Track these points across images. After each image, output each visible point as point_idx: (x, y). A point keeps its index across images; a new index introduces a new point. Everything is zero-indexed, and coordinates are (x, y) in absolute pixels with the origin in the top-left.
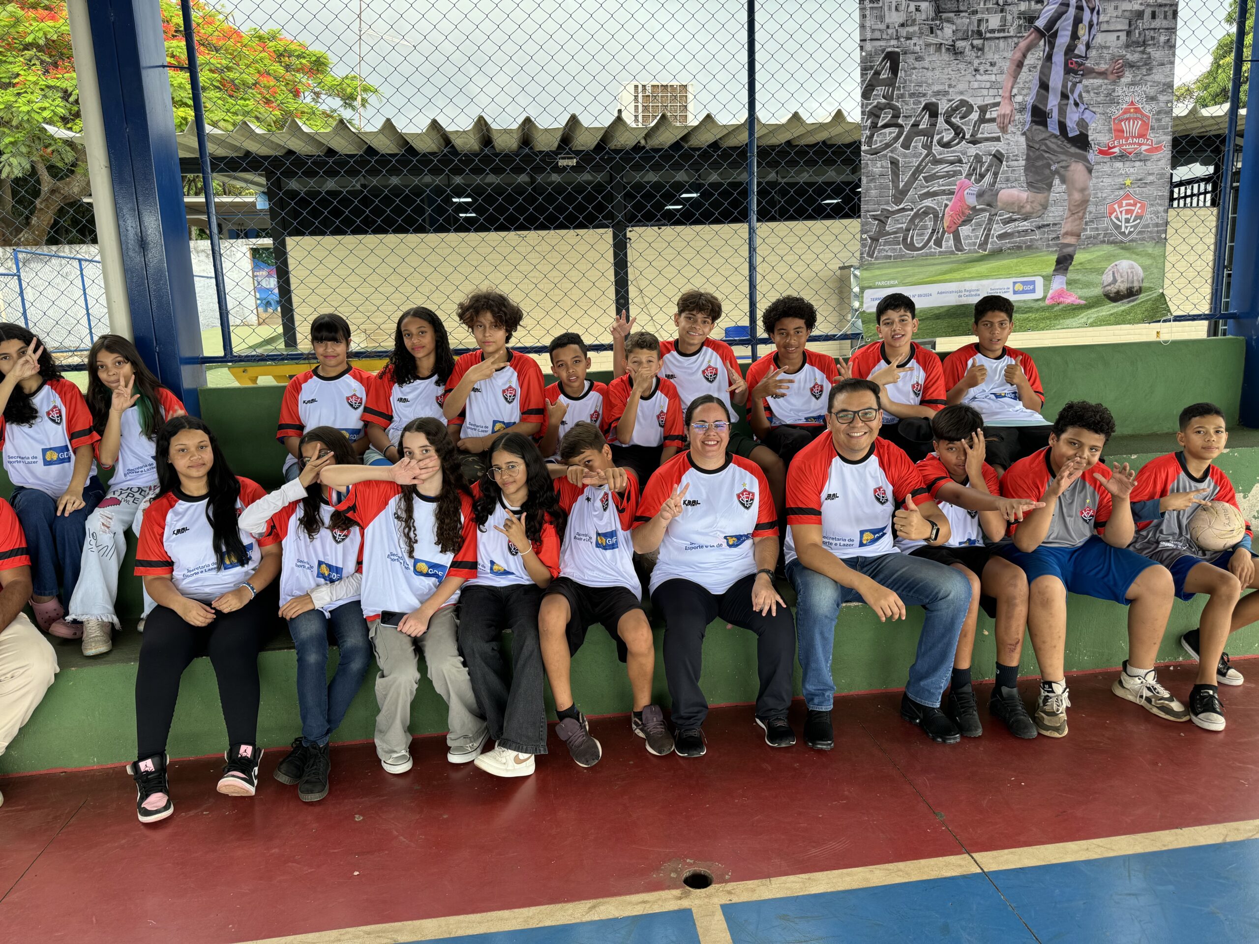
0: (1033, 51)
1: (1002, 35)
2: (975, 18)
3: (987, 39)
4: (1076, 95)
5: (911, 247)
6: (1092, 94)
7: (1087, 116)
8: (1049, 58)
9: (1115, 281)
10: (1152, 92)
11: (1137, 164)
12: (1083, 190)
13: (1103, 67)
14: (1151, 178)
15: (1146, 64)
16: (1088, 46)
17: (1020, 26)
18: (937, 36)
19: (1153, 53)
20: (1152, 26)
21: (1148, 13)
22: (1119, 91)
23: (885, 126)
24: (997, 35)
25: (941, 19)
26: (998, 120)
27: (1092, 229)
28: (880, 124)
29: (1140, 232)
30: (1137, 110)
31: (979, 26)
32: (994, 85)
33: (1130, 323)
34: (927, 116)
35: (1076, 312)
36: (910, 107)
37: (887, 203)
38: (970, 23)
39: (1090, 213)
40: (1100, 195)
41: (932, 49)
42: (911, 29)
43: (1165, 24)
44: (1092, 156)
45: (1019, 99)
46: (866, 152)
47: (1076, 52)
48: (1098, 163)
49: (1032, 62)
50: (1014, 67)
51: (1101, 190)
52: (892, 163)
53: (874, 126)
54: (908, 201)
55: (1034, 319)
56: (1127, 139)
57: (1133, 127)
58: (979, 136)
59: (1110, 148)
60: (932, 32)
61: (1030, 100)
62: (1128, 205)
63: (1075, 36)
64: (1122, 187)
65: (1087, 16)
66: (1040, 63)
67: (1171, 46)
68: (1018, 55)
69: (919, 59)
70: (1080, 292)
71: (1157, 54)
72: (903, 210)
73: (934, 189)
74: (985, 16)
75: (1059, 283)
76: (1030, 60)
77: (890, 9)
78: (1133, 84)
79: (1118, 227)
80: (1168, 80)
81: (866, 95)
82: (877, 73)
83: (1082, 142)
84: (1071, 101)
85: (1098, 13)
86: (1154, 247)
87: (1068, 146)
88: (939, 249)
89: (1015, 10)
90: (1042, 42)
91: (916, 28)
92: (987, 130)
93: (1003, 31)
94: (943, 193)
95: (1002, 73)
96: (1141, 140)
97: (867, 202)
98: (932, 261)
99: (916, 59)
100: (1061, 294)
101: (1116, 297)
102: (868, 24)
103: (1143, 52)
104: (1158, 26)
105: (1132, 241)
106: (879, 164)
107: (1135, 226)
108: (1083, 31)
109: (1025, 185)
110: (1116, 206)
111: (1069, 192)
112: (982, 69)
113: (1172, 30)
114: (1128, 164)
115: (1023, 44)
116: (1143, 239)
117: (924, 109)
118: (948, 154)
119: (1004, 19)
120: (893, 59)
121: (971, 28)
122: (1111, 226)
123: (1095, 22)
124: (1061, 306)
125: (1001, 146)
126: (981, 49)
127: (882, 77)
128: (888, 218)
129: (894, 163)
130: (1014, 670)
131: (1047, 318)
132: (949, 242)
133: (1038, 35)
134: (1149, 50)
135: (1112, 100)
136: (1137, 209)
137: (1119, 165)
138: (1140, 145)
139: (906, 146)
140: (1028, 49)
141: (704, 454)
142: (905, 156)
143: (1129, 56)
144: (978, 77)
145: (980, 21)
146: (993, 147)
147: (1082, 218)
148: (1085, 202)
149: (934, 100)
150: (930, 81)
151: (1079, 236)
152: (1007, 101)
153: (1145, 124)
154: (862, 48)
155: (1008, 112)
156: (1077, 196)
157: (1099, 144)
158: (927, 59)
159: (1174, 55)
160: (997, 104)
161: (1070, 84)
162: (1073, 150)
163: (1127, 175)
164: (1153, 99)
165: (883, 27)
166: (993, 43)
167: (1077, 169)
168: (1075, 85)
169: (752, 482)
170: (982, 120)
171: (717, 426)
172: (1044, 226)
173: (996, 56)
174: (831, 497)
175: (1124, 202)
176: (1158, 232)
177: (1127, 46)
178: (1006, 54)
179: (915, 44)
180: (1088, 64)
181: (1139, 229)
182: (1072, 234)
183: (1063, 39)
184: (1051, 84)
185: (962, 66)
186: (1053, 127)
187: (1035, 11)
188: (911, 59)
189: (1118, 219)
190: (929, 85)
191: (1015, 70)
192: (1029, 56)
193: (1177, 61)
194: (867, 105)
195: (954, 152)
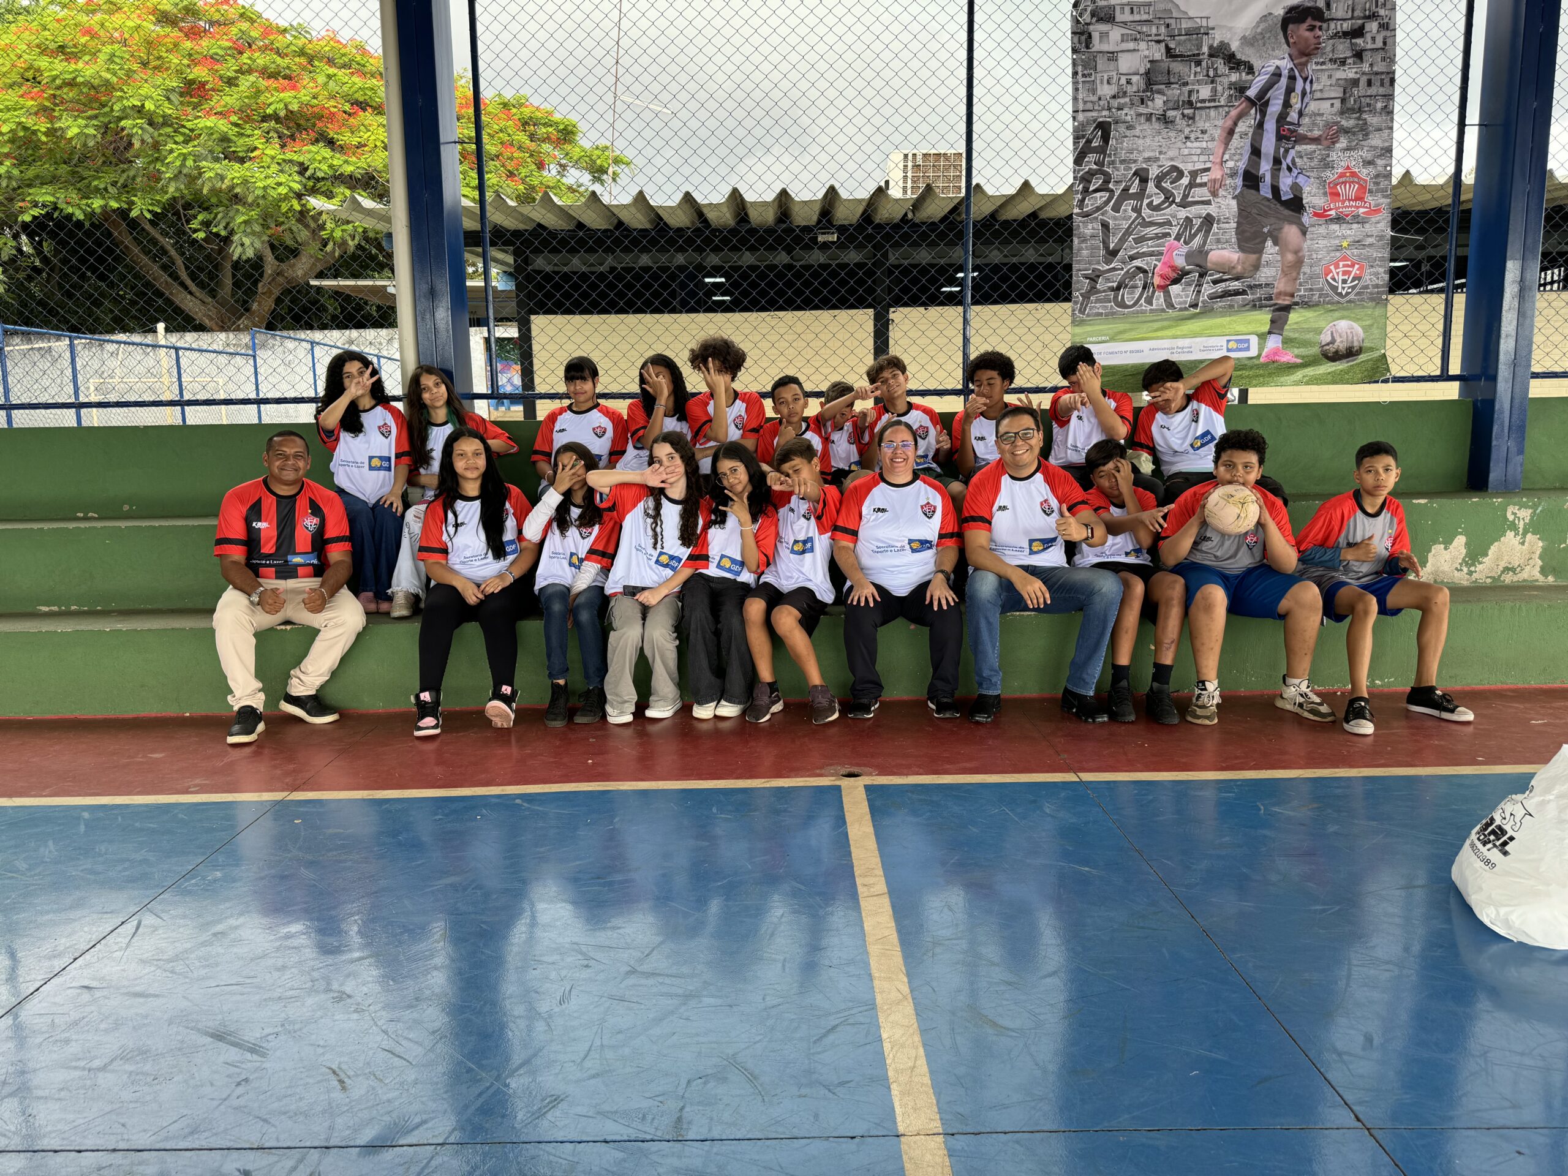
0: (1243, 119)
1: (1212, 104)
2: (1186, 89)
3: (1196, 108)
4: (1289, 160)
5: (1123, 305)
6: (1305, 159)
7: (1301, 180)
8: (1260, 125)
9: (1333, 342)
10: (1369, 156)
11: (1355, 226)
12: (1296, 252)
13: (1316, 133)
14: (1370, 240)
15: (1362, 130)
16: (1301, 114)
17: (1231, 96)
18: (1147, 107)
19: (1369, 119)
20: (1368, 94)
21: (1363, 80)
22: (1334, 156)
23: (1096, 191)
24: (1207, 104)
25: (1152, 91)
26: (1209, 185)
27: (1305, 290)
28: (1091, 189)
29: (1358, 294)
30: (1354, 174)
31: (1189, 96)
32: (1204, 151)
33: (1348, 383)
34: (1137, 181)
35: (1291, 370)
36: (1119, 172)
37: (1098, 263)
38: (1180, 94)
39: (1305, 274)
40: (1314, 256)
41: (1143, 119)
42: (1122, 101)
43: (1382, 91)
44: (1306, 219)
45: (1231, 164)
46: (1078, 214)
47: (1288, 119)
48: (1313, 226)
49: (1243, 129)
50: (1225, 135)
51: (1317, 251)
52: (1102, 225)
53: (1086, 191)
54: (1118, 261)
55: (1248, 377)
56: (1343, 202)
57: (1352, 190)
58: (1190, 199)
59: (1325, 211)
60: (1142, 103)
61: (1242, 165)
62: (1344, 266)
63: (1287, 104)
64: (1339, 248)
65: (1299, 84)
66: (1251, 130)
67: (1389, 112)
68: (1229, 123)
69: (1130, 127)
70: (1296, 351)
71: (1373, 120)
72: (1114, 269)
73: (1144, 250)
74: (1196, 87)
75: (1274, 342)
76: (1242, 127)
77: (1102, 82)
78: (1348, 149)
79: (1334, 289)
80: (1387, 144)
81: (1078, 161)
82: (1089, 141)
83: (1296, 205)
84: (1284, 166)
85: (1311, 82)
86: (1374, 308)
87: (1282, 208)
88: (1149, 307)
89: (1226, 81)
90: (1253, 111)
91: (1127, 100)
92: (1198, 194)
93: (1214, 100)
94: (1151, 254)
95: (1213, 140)
96: (1358, 203)
97: (1079, 262)
98: (1144, 319)
99: (1128, 128)
100: (1276, 352)
101: (1335, 357)
102: (1080, 96)
103: (1359, 119)
104: (1374, 93)
105: (1349, 301)
106: (1090, 226)
107: (1353, 288)
108: (1295, 100)
109: (1236, 247)
110: (1332, 268)
111: (1282, 253)
112: (1193, 136)
113: (1390, 97)
114: (1344, 226)
115: (1234, 113)
116: (1362, 300)
117: (1134, 174)
118: (1158, 217)
119: (1214, 90)
120: (1104, 129)
121: (1181, 98)
122: (1327, 287)
123: (1308, 91)
124: (1275, 365)
125: (1212, 210)
126: (1193, 118)
127: (1093, 145)
128: (1098, 277)
129: (1105, 226)
130: (1169, 668)
131: (1261, 376)
132: (1159, 299)
133: (1249, 104)
134: (1365, 116)
135: (1327, 165)
136: (1355, 271)
137: (1335, 227)
138: (1358, 207)
139: (1116, 209)
140: (1240, 117)
141: (892, 469)
142: (1115, 218)
143: (1344, 123)
144: (1189, 144)
145: (1190, 92)
146: (1203, 210)
147: (1296, 279)
148: (1299, 263)
149: (1144, 166)
150: (1141, 148)
151: (1292, 296)
152: (1217, 167)
153: (1362, 188)
154: (1074, 118)
155: (1219, 177)
156: (1290, 257)
157: (1313, 207)
158: (1138, 128)
159: (1392, 120)
160: (1208, 170)
161: (1282, 150)
162: (1287, 212)
163: (1344, 237)
164: (1369, 163)
165: (1095, 99)
166: (1203, 113)
167: (1291, 232)
168: (1287, 151)
169: (934, 497)
170: (1192, 185)
171: (904, 446)
172: (1256, 286)
173: (1207, 124)
174: (1003, 508)
175: (1341, 264)
176: (1378, 293)
177: (1342, 113)
178: (1217, 123)
179: (1126, 114)
180: (1301, 130)
181: (1357, 290)
182: (1286, 294)
183: (1275, 107)
184: (1263, 150)
185: (1172, 134)
186: (1266, 191)
187: (1246, 81)
188: (1122, 128)
189: (1334, 279)
190: (1140, 152)
191: (1226, 138)
192: (1240, 124)
193: (1396, 126)
194: (1079, 171)
195: (1164, 215)
